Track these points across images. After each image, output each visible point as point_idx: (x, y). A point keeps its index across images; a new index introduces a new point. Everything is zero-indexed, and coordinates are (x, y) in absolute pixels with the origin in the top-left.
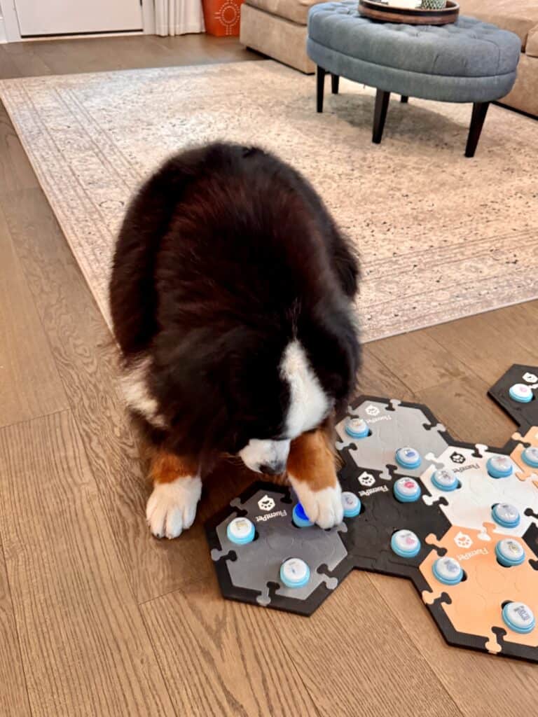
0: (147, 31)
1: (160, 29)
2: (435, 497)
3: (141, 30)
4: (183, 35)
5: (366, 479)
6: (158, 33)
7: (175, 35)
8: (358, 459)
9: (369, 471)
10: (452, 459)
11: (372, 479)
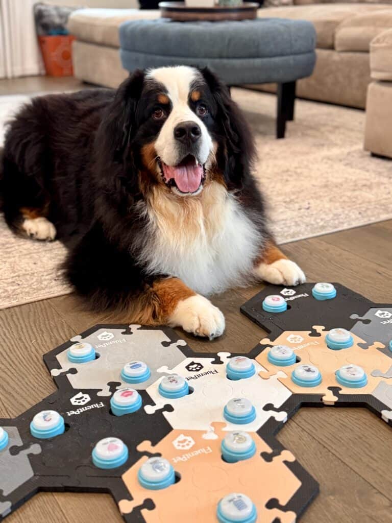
2: (160, 405)
5: (80, 400)
7: (13, 77)
8: (75, 381)
9: (84, 391)
10: (187, 367)
11: (87, 398)
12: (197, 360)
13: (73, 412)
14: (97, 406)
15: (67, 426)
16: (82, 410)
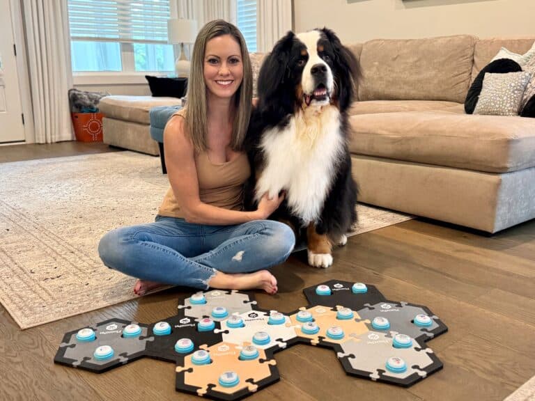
0: (29, 141)
1: (39, 139)
2: (223, 330)
3: (24, 141)
4: (58, 142)
5: (184, 322)
6: (37, 142)
7: (52, 143)
8: (187, 313)
9: (189, 318)
10: (249, 315)
11: (189, 321)
12: (256, 312)
13: (178, 326)
14: (191, 325)
15: (172, 332)
16: (183, 326)
